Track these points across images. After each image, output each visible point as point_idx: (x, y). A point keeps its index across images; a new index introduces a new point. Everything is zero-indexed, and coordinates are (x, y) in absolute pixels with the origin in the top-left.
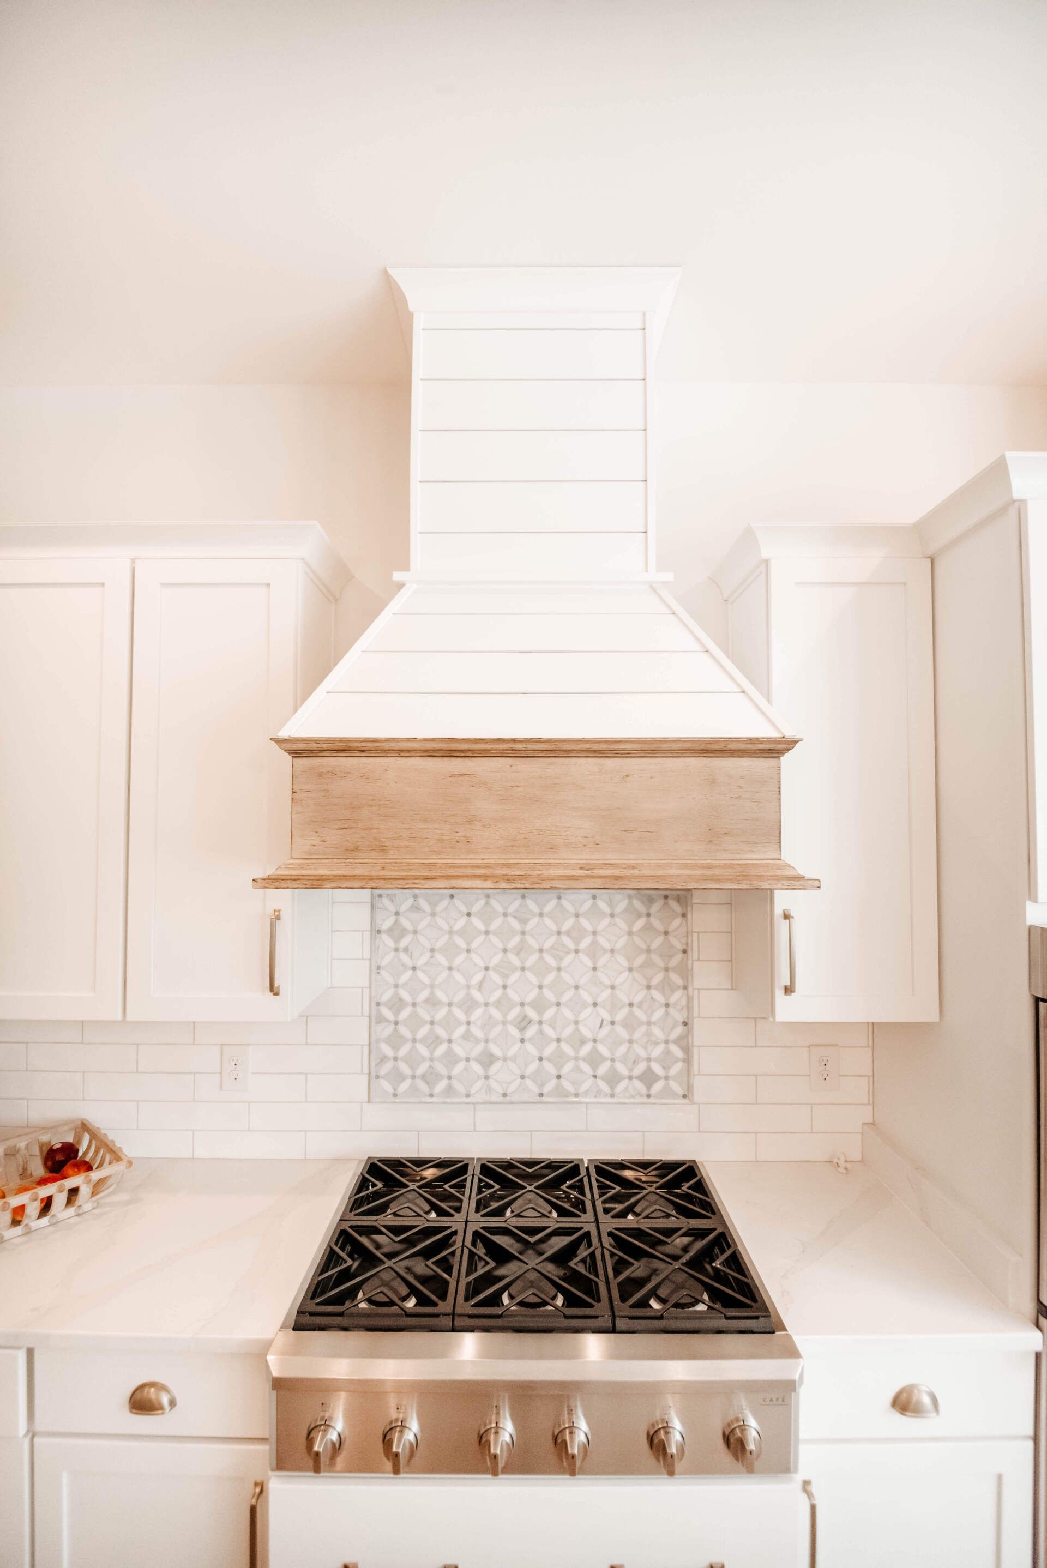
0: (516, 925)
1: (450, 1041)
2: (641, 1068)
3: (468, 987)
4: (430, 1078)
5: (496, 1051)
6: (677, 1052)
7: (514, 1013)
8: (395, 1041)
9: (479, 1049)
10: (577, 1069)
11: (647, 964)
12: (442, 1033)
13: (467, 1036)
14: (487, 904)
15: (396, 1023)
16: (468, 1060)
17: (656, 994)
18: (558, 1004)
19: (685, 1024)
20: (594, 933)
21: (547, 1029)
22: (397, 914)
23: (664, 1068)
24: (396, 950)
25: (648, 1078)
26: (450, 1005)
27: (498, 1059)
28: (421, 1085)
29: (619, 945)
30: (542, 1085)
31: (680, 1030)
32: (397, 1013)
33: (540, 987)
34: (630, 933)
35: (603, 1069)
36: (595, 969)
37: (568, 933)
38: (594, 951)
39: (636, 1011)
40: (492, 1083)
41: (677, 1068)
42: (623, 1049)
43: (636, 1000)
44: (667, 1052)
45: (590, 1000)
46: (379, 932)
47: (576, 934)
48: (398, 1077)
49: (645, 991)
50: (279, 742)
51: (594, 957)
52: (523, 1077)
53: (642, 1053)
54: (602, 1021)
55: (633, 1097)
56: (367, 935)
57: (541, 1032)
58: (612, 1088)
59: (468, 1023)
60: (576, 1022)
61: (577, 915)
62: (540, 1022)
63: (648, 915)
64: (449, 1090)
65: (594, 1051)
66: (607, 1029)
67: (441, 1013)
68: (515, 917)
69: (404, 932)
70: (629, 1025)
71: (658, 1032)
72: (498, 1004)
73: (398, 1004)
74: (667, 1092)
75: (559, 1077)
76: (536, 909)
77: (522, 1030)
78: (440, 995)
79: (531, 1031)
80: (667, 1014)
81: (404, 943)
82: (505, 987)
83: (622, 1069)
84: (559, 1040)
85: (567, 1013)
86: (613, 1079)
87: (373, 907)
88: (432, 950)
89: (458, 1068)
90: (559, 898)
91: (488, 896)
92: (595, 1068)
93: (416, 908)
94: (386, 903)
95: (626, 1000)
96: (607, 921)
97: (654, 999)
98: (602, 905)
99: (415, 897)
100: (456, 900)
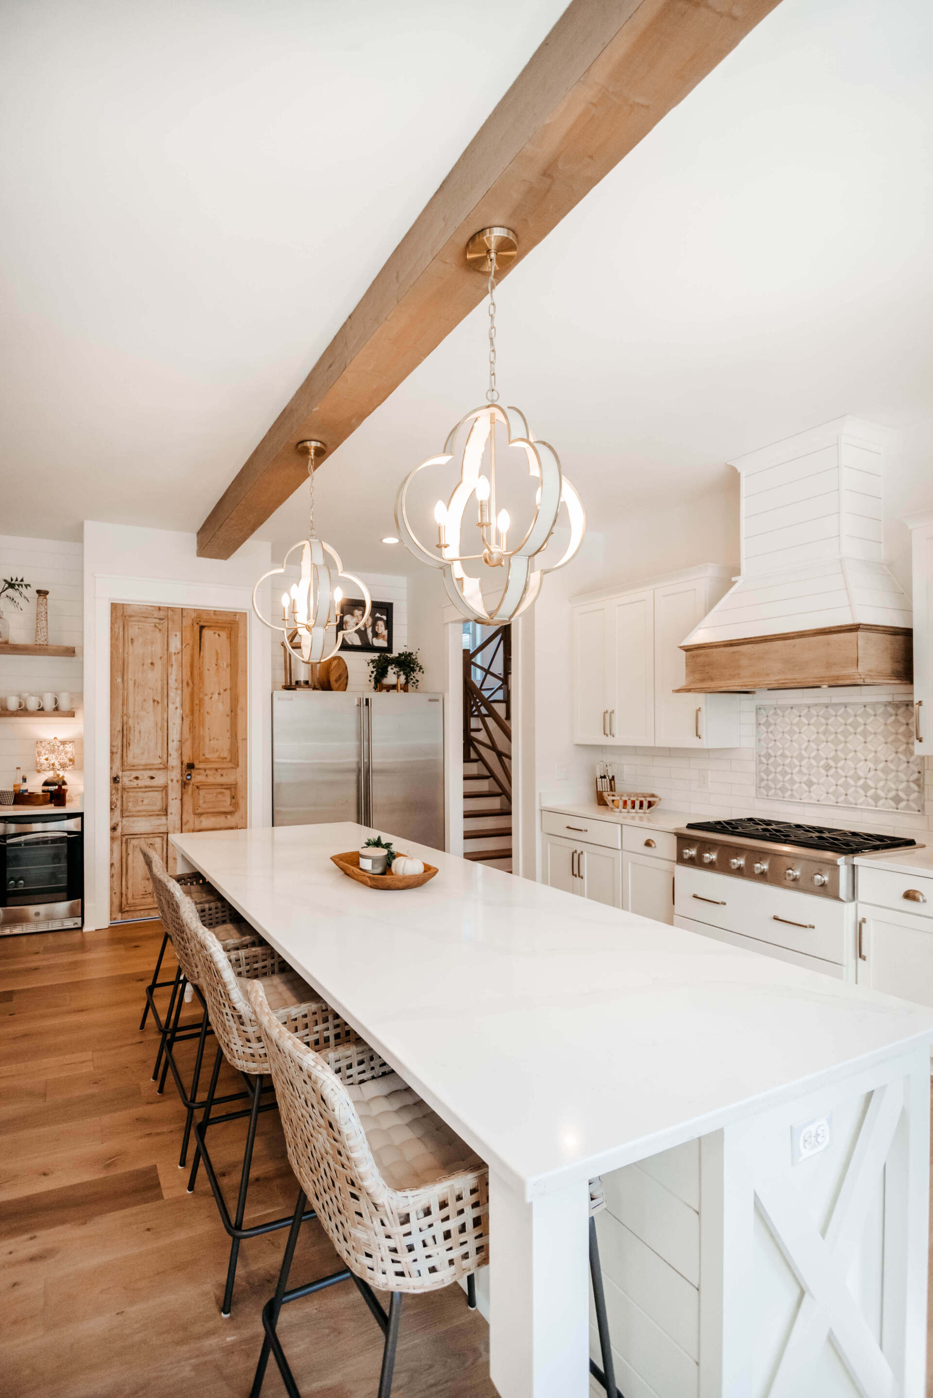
0: (823, 721)
1: (792, 774)
2: (893, 794)
4: (783, 789)
5: (814, 780)
6: (914, 786)
7: (823, 762)
8: (767, 772)
9: (805, 778)
10: (856, 792)
11: (896, 740)
12: (788, 770)
13: (800, 772)
14: (809, 711)
15: (768, 764)
16: (800, 783)
17: (902, 756)
18: (846, 759)
19: (920, 773)
20: (865, 724)
21: (839, 771)
22: (767, 716)
23: (907, 795)
24: (767, 732)
25: (897, 800)
26: (792, 757)
27: (815, 784)
28: (779, 792)
29: (879, 731)
30: (838, 798)
31: (916, 776)
32: (768, 760)
33: (836, 751)
34: (886, 724)
35: (870, 793)
36: (865, 742)
37: (851, 725)
38: (864, 734)
39: (889, 764)
40: (812, 795)
41: (914, 796)
42: (883, 783)
43: (890, 758)
44: (909, 787)
45: (863, 758)
46: (760, 724)
47: (855, 725)
48: (768, 788)
50: (681, 647)
51: (865, 737)
52: (828, 793)
53: (893, 786)
54: (870, 769)
55: (888, 808)
56: (755, 726)
57: (837, 773)
58: (876, 803)
59: (801, 766)
60: (855, 769)
61: (855, 716)
62: (837, 768)
63: (896, 715)
64: (792, 796)
65: (865, 783)
66: (872, 773)
67: (788, 761)
68: (822, 717)
69: (770, 724)
70: (886, 771)
71: (902, 776)
72: (815, 758)
73: (768, 755)
74: (908, 807)
75: (846, 794)
76: (834, 713)
77: (827, 770)
78: (788, 753)
80: (908, 767)
81: (770, 729)
82: (818, 750)
83: (882, 793)
84: (846, 777)
85: (851, 764)
86: (876, 798)
87: (757, 713)
88: (783, 733)
89: (796, 787)
90: (846, 707)
91: (809, 707)
92: (866, 792)
93: (776, 714)
94: (762, 711)
95: (883, 758)
96: (872, 718)
97: (899, 759)
98: (869, 710)
99: (775, 709)
100: (794, 710)
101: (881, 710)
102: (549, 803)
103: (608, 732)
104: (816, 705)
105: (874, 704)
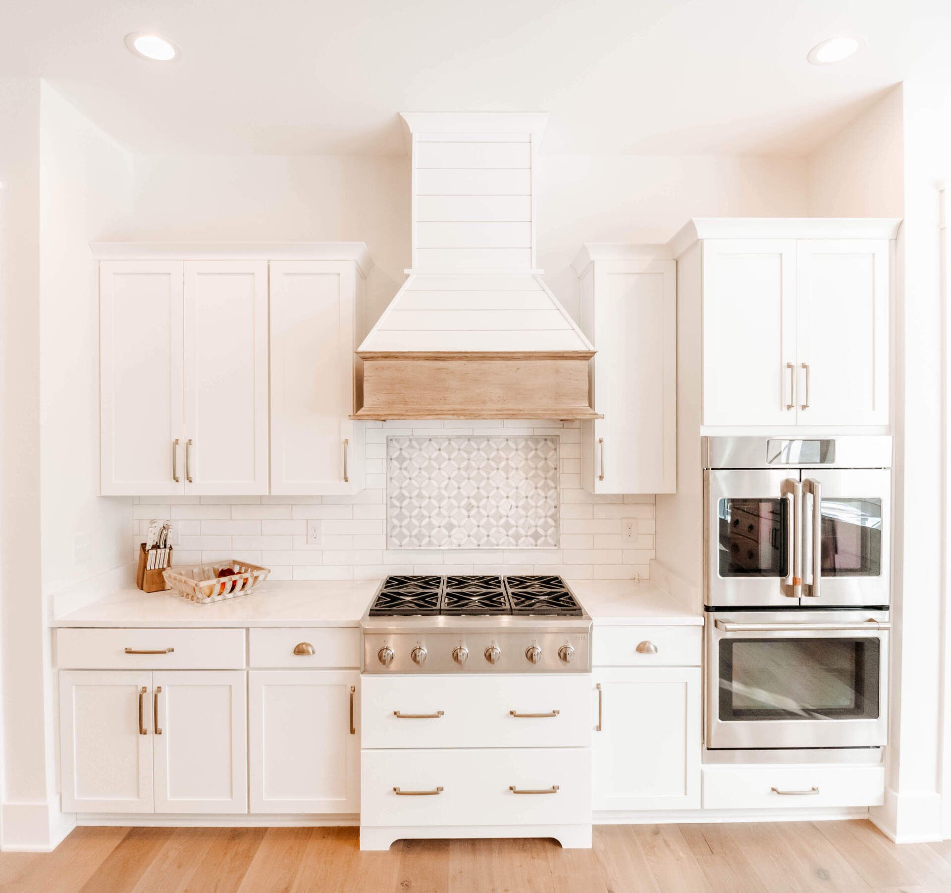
0: (465, 455)
1: (430, 517)
2: (532, 531)
3: (440, 488)
4: (419, 537)
5: (454, 522)
6: (551, 522)
7: (464, 502)
8: (400, 517)
9: (444, 522)
10: (498, 531)
11: (536, 476)
12: (425, 513)
13: (439, 514)
14: (449, 444)
15: (401, 508)
16: (440, 527)
17: (540, 492)
18: (488, 497)
19: (556, 507)
20: (507, 459)
21: (482, 510)
22: (401, 449)
23: (545, 531)
24: (401, 469)
25: (536, 536)
26: (430, 498)
27: (456, 526)
28: (414, 540)
29: (520, 466)
30: (480, 540)
31: (552, 511)
32: (401, 502)
33: (478, 488)
34: (526, 459)
35: (511, 531)
36: (507, 478)
37: (493, 459)
38: (507, 469)
39: (529, 500)
40: (453, 539)
41: (551, 531)
42: (522, 521)
43: (530, 495)
44: (546, 522)
45: (505, 495)
46: (391, 459)
47: (498, 459)
48: (401, 536)
49: (534, 490)
51: (507, 472)
52: (469, 536)
53: (532, 522)
54: (511, 506)
55: (528, 546)
56: (385, 461)
57: (479, 512)
58: (517, 541)
59: (440, 508)
60: (497, 507)
61: (498, 450)
62: (478, 507)
63: (536, 449)
64: (430, 543)
65: (507, 522)
66: (514, 510)
67: (425, 502)
68: (464, 451)
69: (404, 459)
70: (526, 508)
71: (541, 512)
72: (455, 497)
73: (402, 498)
74: (546, 543)
75: (488, 536)
76: (476, 447)
77: (469, 511)
78: (424, 493)
79: (473, 512)
80: (546, 502)
81: (405, 465)
82: (459, 488)
83: (522, 531)
84: (488, 516)
85: (493, 503)
86: (517, 537)
87: (387, 446)
88: (420, 469)
89: (434, 532)
90: (488, 440)
91: (450, 440)
92: (507, 531)
93: (411, 446)
94: (395, 443)
95: (524, 495)
96: (514, 453)
97: (539, 494)
98: (512, 444)
99: (410, 440)
100: (433, 442)
101: (522, 444)
102: (65, 613)
103: (180, 474)
104: (459, 437)
105: (516, 438)
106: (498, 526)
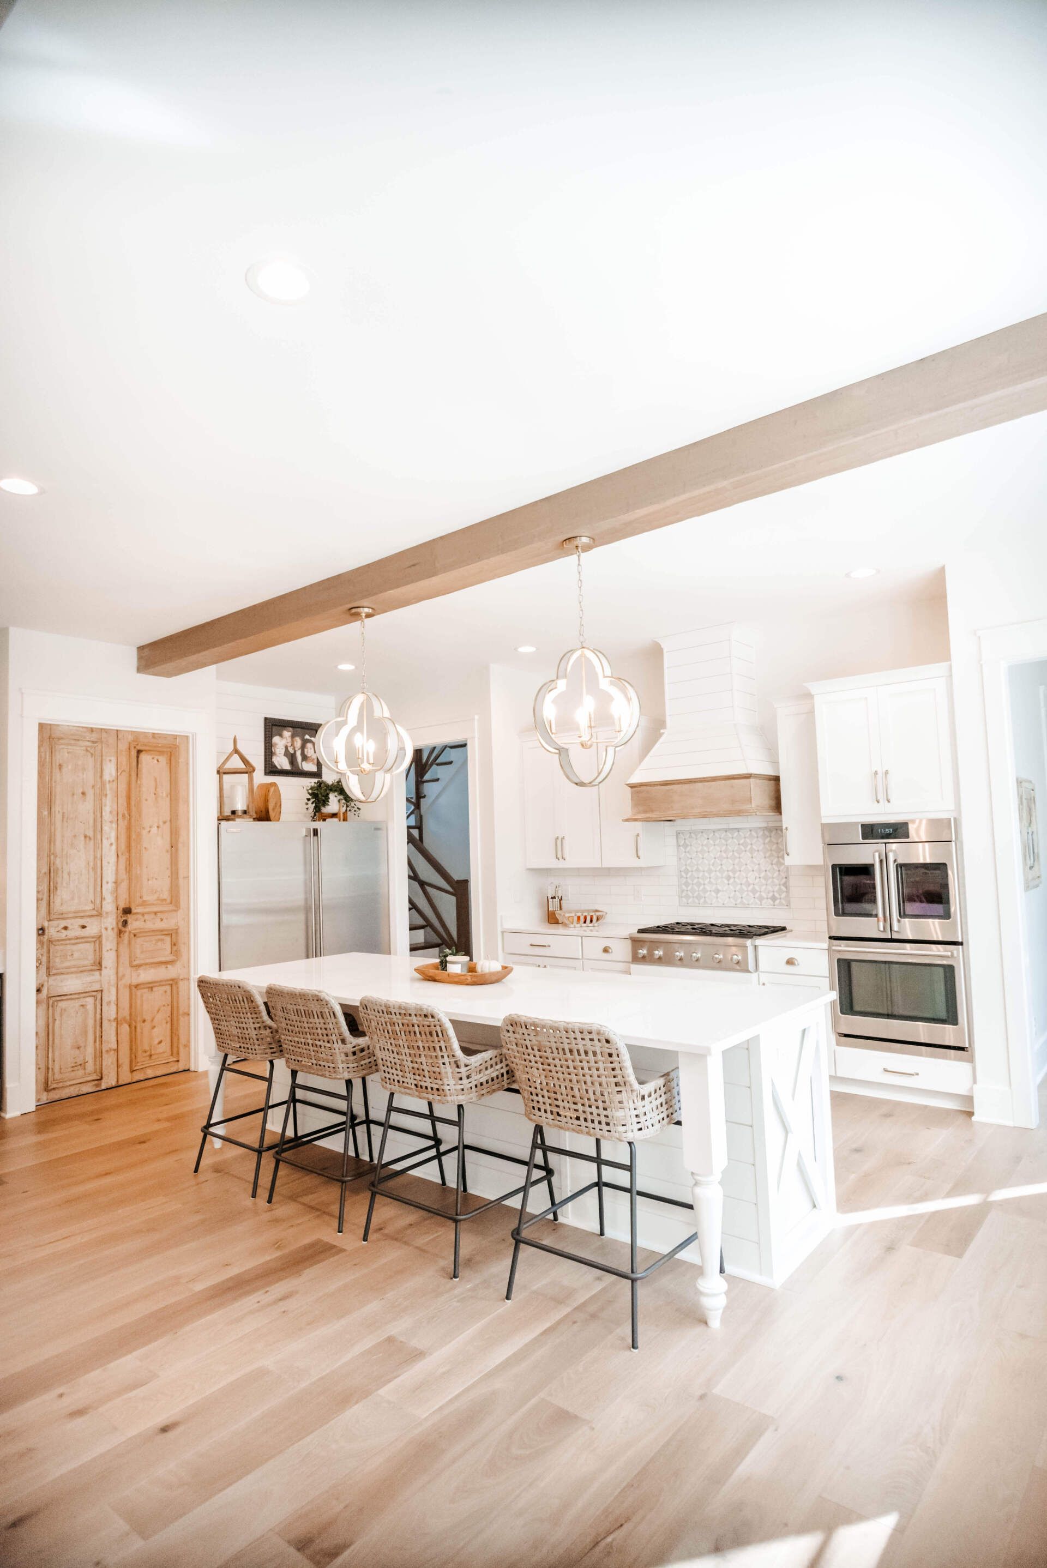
0: (724, 842)
1: (705, 884)
2: (771, 894)
3: (709, 865)
4: (699, 897)
5: (720, 888)
6: (784, 889)
7: (725, 874)
8: (687, 884)
9: (714, 888)
10: (748, 895)
11: (771, 855)
12: (702, 881)
13: (710, 882)
14: (714, 835)
15: (687, 878)
16: (711, 891)
17: (774, 866)
18: (741, 871)
19: (786, 878)
20: (751, 844)
21: (736, 880)
22: (685, 840)
23: (779, 894)
24: (686, 852)
25: (774, 899)
27: (721, 891)
28: (695, 899)
29: (761, 849)
30: (737, 900)
31: (784, 880)
32: (687, 874)
33: (734, 865)
34: (764, 844)
35: (757, 895)
36: (752, 857)
37: (743, 845)
38: (752, 851)
40: (719, 899)
41: (784, 895)
42: (764, 887)
43: (768, 869)
44: (780, 889)
45: (752, 869)
46: (680, 846)
47: (746, 845)
48: (687, 897)
49: (770, 866)
50: (627, 785)
51: (751, 853)
52: (729, 898)
53: (771, 889)
54: (757, 877)
55: (768, 905)
56: (676, 847)
57: (735, 881)
58: (761, 902)
59: (710, 878)
60: (747, 878)
61: (745, 838)
62: (734, 878)
63: (770, 837)
64: (705, 902)
65: (754, 888)
66: (758, 880)
67: (701, 874)
68: (724, 839)
69: (688, 846)
70: (766, 878)
71: (776, 881)
72: (719, 871)
73: (687, 871)
74: (781, 904)
75: (742, 898)
76: (730, 836)
77: (728, 880)
78: (701, 868)
79: (732, 880)
80: (779, 874)
81: (688, 849)
82: (721, 865)
83: (764, 895)
84: (741, 884)
85: (744, 874)
86: (761, 899)
87: (677, 837)
88: (697, 852)
90: (738, 831)
91: (714, 832)
92: (754, 894)
93: (690, 837)
94: (681, 835)
95: (764, 869)
96: (755, 839)
97: (774, 869)
98: (753, 833)
99: (690, 833)
100: (704, 834)
101: (761, 833)
102: (509, 925)
103: (560, 856)
104: (719, 830)
106: (747, 891)
